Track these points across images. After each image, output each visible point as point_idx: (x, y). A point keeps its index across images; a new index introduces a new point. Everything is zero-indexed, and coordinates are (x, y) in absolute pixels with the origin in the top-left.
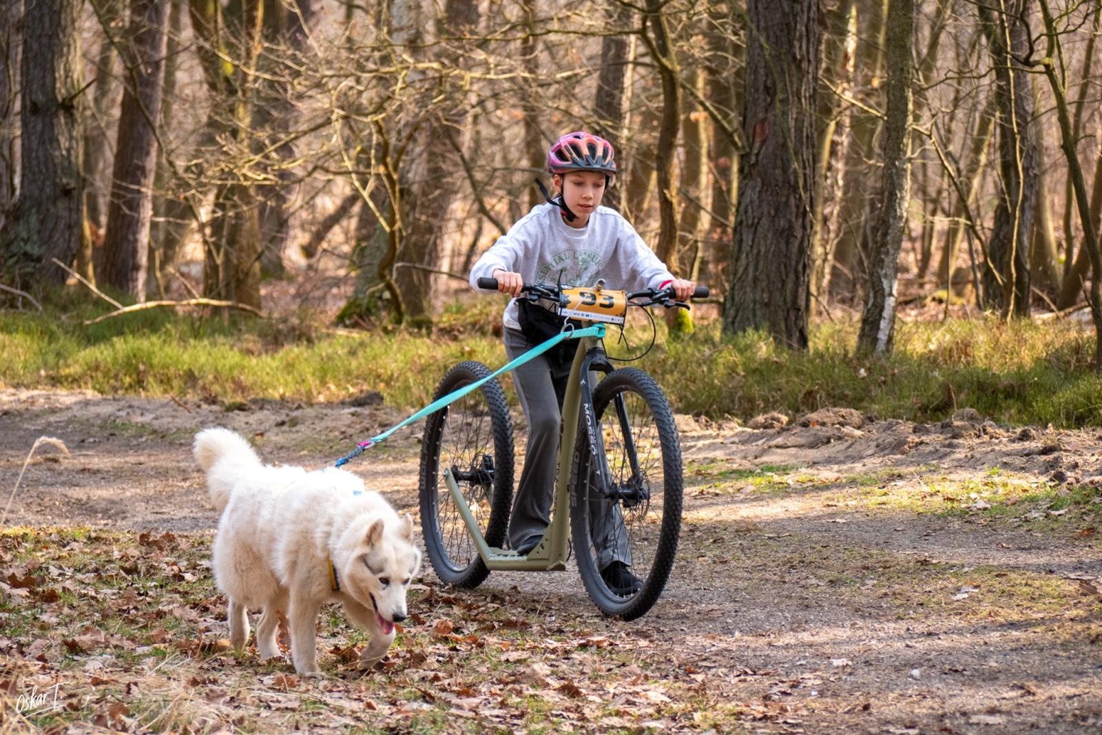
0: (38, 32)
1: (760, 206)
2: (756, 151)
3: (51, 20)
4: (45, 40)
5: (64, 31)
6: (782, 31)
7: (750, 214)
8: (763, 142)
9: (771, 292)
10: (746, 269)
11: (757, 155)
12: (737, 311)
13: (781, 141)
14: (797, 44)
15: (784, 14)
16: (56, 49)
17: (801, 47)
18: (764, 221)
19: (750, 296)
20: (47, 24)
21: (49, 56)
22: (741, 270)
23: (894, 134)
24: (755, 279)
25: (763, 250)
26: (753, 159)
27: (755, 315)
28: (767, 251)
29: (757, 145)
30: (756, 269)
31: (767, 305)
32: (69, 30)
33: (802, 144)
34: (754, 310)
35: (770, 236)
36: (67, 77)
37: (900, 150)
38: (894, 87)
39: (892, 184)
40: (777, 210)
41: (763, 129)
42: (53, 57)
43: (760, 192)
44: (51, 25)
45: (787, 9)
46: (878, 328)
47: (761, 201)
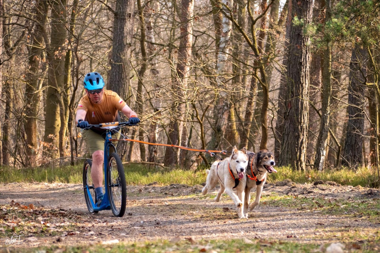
0: (115, 80)
1: (289, 129)
2: (288, 111)
3: (119, 76)
4: (117, 83)
5: (123, 80)
6: (297, 74)
7: (286, 131)
8: (291, 108)
9: (292, 155)
10: (285, 148)
11: (289, 113)
12: (282, 161)
13: (296, 108)
14: (301, 78)
15: (298, 69)
16: (120, 85)
17: (303, 79)
18: (290, 133)
19: (286, 156)
20: (117, 78)
21: (118, 87)
22: (284, 148)
23: (324, 106)
24: (288, 151)
25: (290, 142)
26: (288, 114)
27: (287, 162)
28: (291, 143)
29: (289, 109)
30: (288, 148)
31: (291, 159)
32: (125, 79)
33: (303, 109)
34: (287, 161)
35: (292, 138)
36: (124, 94)
37: (326, 110)
38: (325, 91)
39: (324, 121)
40: (294, 130)
41: (291, 104)
42: (119, 88)
43: (290, 124)
44: (119, 78)
45: (299, 68)
46: (319, 166)
47: (290, 127)
